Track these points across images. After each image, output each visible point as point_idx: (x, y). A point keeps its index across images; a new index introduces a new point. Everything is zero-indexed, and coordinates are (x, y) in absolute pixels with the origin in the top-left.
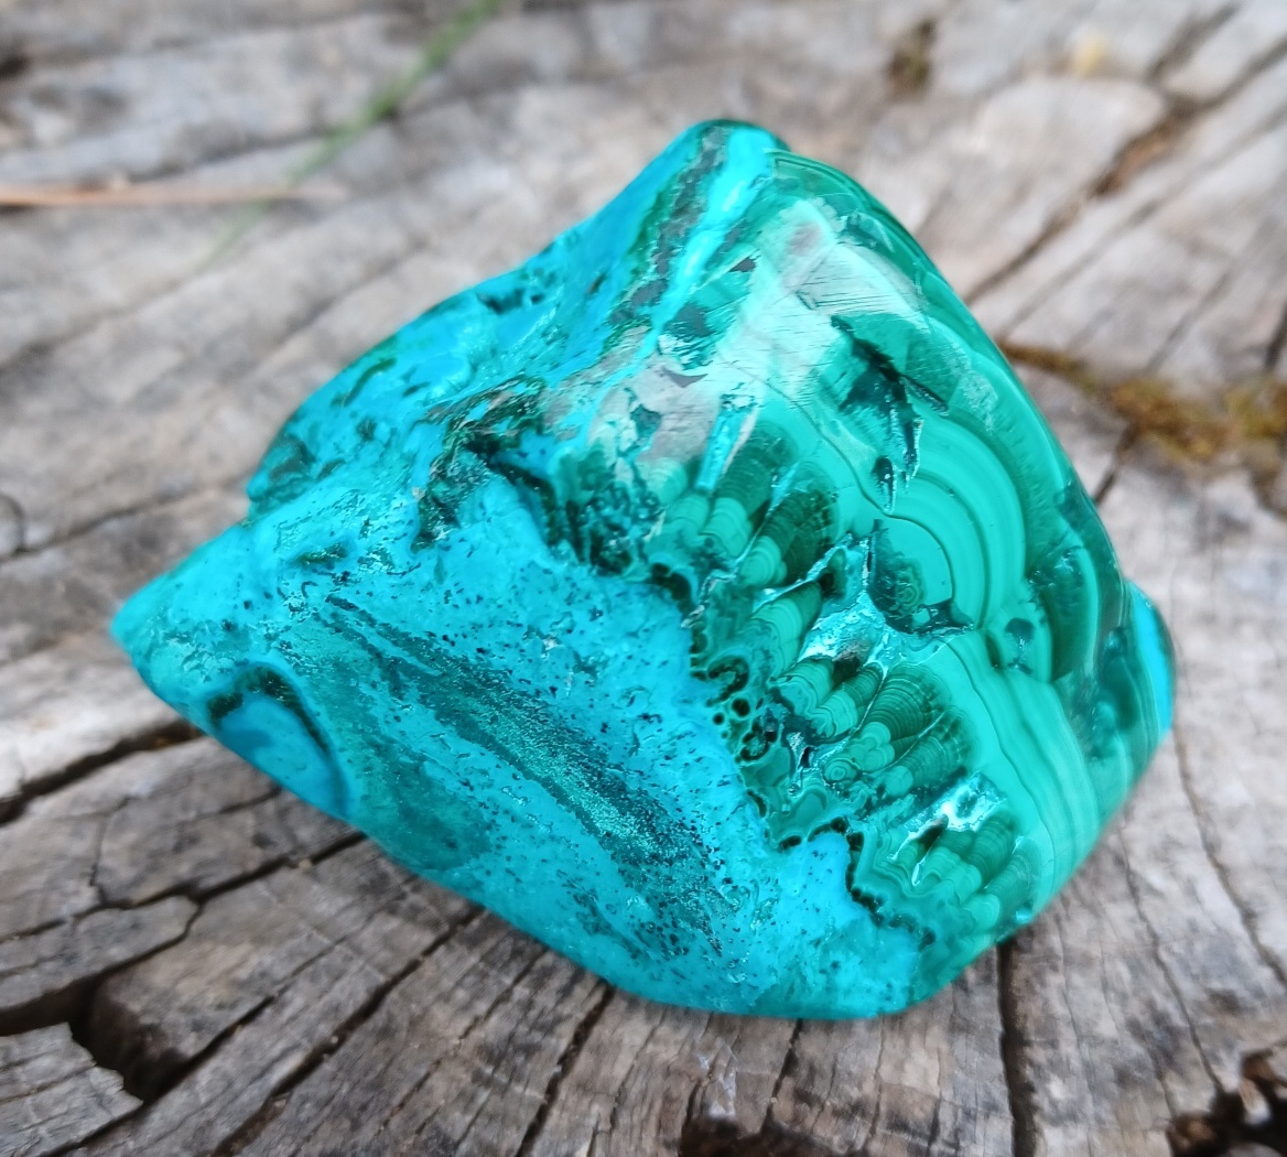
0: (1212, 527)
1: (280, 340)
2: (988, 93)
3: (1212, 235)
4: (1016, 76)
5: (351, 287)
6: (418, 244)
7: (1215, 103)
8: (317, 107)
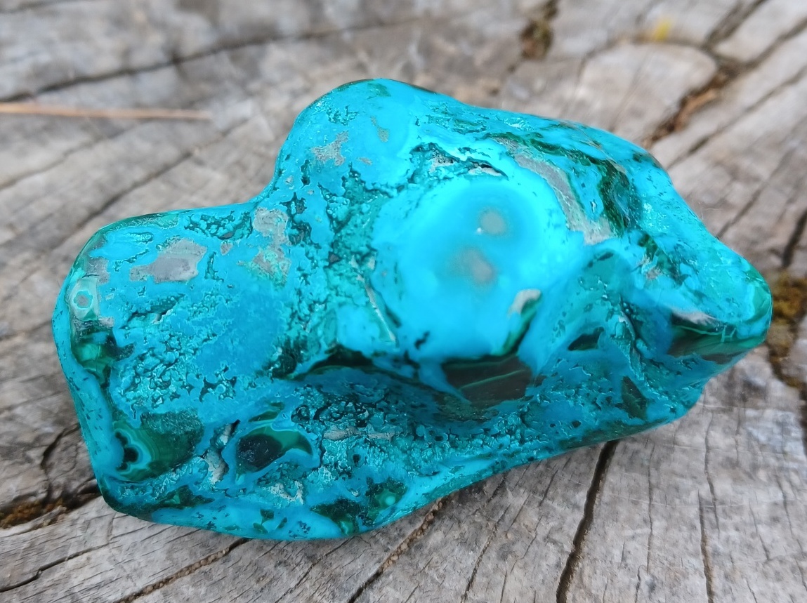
0: (738, 390)
1: (81, 225)
2: (591, 54)
3: (745, 163)
4: (611, 45)
5: (136, 185)
6: (187, 155)
7: (753, 65)
8: (126, 53)
